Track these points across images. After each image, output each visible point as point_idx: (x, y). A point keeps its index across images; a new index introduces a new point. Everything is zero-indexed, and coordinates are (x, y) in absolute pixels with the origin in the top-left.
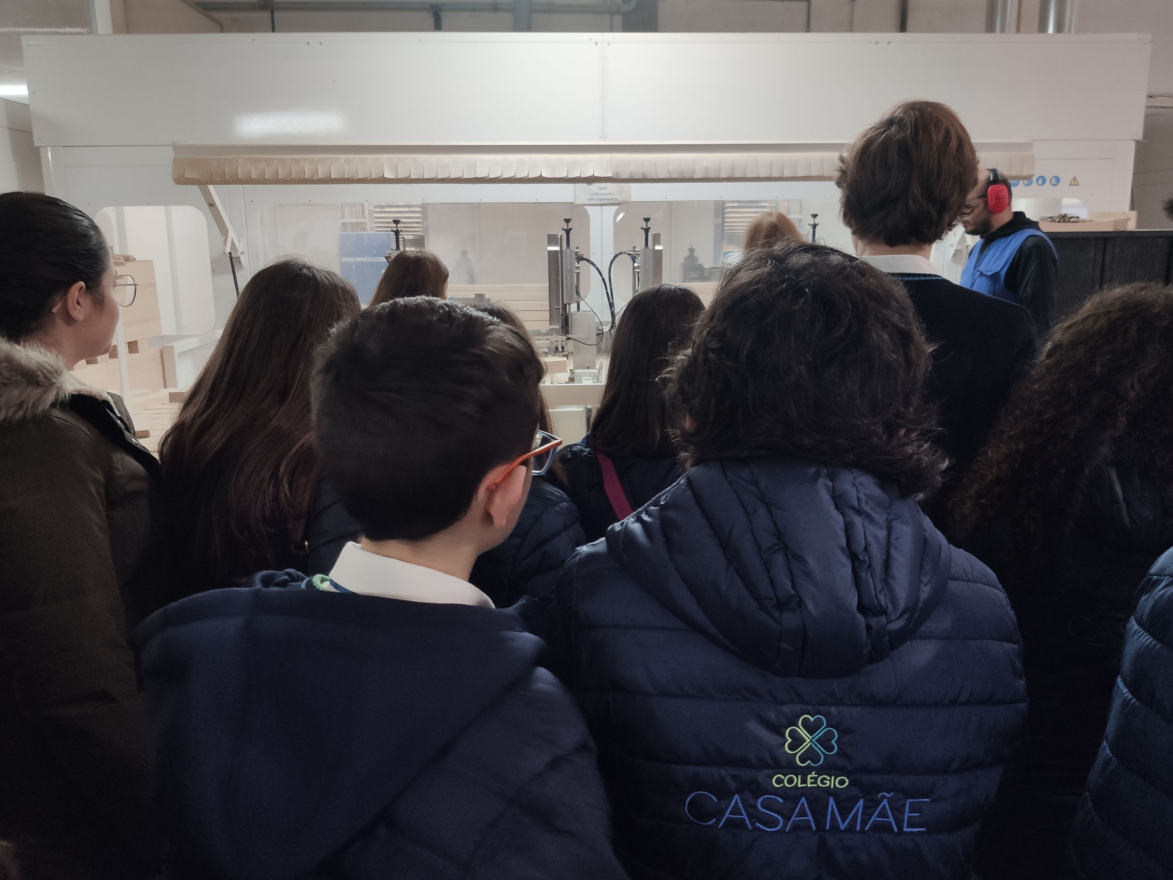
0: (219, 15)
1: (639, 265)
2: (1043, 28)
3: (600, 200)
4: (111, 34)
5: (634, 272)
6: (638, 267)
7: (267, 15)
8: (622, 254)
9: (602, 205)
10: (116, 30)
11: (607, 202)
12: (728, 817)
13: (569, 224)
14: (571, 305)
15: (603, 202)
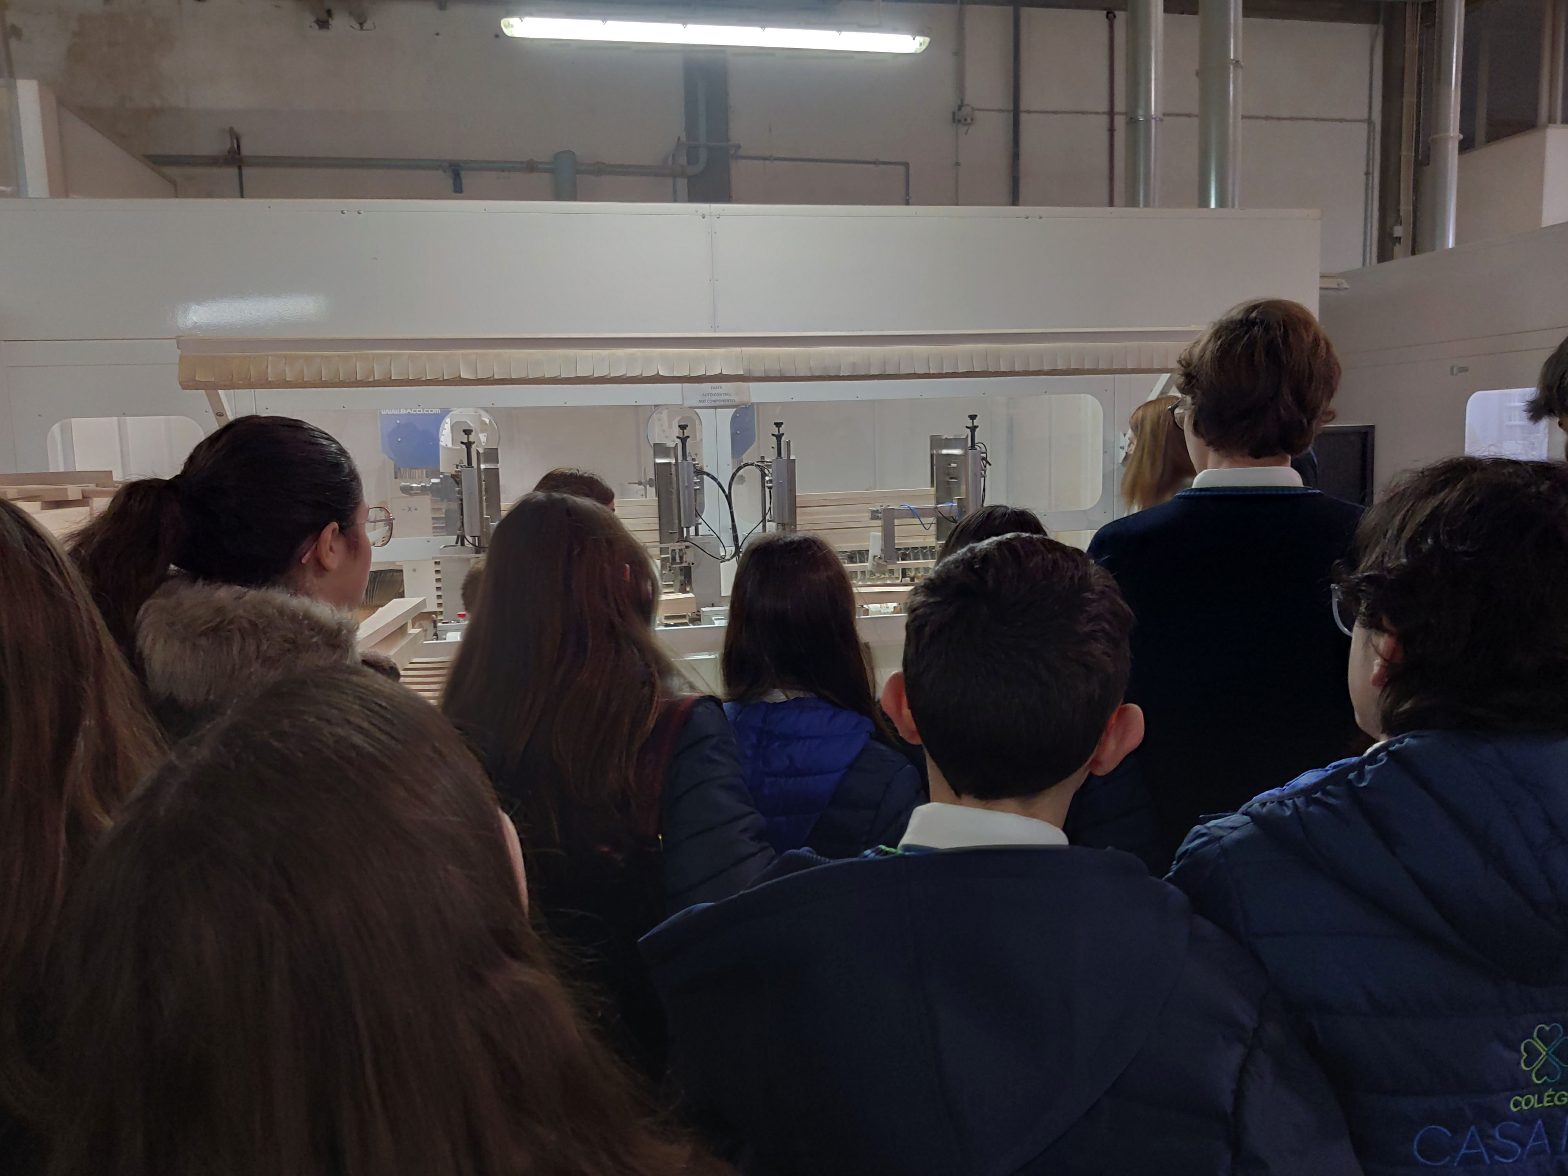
0: (170, 171)
1: (771, 478)
2: (1204, 202)
3: (714, 401)
4: (47, 198)
5: (763, 486)
6: (771, 481)
7: (234, 171)
8: (748, 465)
9: (715, 407)
10: (54, 194)
11: (722, 403)
12: (1464, 1154)
13: (685, 431)
14: (690, 528)
15: (718, 404)
